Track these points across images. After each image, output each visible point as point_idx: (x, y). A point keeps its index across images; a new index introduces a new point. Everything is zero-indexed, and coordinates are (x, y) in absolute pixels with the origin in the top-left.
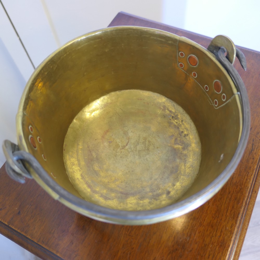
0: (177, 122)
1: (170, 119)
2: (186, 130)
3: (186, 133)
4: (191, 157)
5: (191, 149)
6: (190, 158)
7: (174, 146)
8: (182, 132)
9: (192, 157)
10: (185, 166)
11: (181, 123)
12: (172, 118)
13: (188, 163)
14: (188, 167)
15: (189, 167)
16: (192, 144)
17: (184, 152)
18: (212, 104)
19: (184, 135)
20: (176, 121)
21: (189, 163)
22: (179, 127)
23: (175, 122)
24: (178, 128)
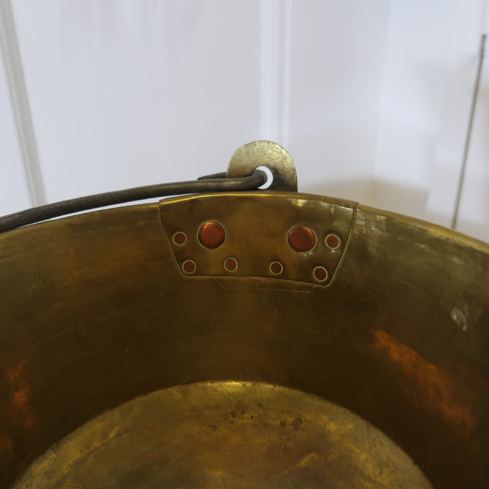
0: (252, 417)
1: (232, 423)
2: (286, 415)
3: (291, 420)
4: (358, 451)
5: (337, 437)
6: (357, 453)
7: (297, 464)
8: (283, 424)
9: (359, 448)
10: (368, 479)
11: (261, 412)
12: (234, 417)
13: (366, 468)
14: (378, 473)
15: (379, 470)
16: (327, 428)
17: (332, 456)
18: (309, 288)
19: (292, 427)
20: (246, 415)
21: (367, 464)
22: (267, 421)
23: (248, 418)
24: (266, 425)
